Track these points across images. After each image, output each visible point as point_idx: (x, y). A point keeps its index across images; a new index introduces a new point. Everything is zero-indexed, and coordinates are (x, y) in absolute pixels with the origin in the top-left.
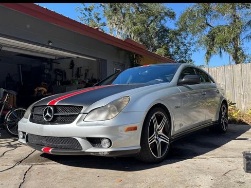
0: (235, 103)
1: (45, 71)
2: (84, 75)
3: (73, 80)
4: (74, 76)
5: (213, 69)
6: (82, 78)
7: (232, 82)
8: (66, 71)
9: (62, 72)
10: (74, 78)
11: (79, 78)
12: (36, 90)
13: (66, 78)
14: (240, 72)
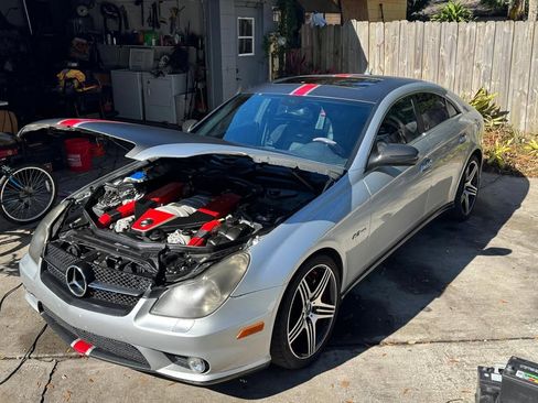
0: (507, 113)
1: (79, 11)
2: (169, 22)
3: (143, 32)
4: (146, 24)
5: (468, 29)
6: (165, 29)
7: (506, 64)
8: (126, 9)
9: (117, 10)
10: (147, 27)
11: (156, 30)
12: (61, 76)
13: (127, 27)
14: (530, 41)
